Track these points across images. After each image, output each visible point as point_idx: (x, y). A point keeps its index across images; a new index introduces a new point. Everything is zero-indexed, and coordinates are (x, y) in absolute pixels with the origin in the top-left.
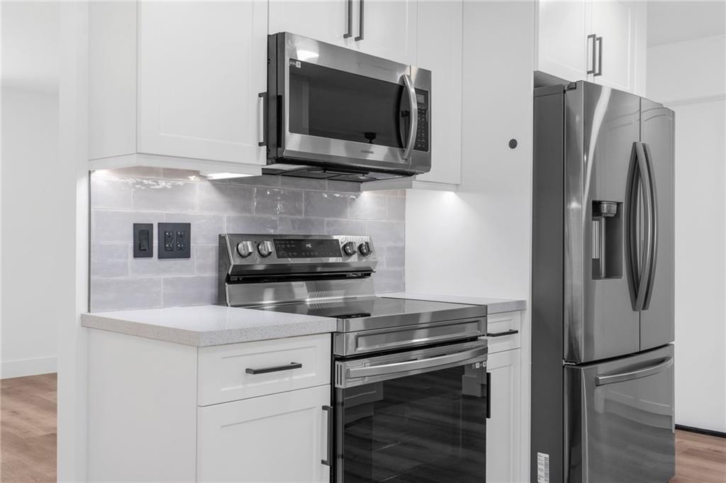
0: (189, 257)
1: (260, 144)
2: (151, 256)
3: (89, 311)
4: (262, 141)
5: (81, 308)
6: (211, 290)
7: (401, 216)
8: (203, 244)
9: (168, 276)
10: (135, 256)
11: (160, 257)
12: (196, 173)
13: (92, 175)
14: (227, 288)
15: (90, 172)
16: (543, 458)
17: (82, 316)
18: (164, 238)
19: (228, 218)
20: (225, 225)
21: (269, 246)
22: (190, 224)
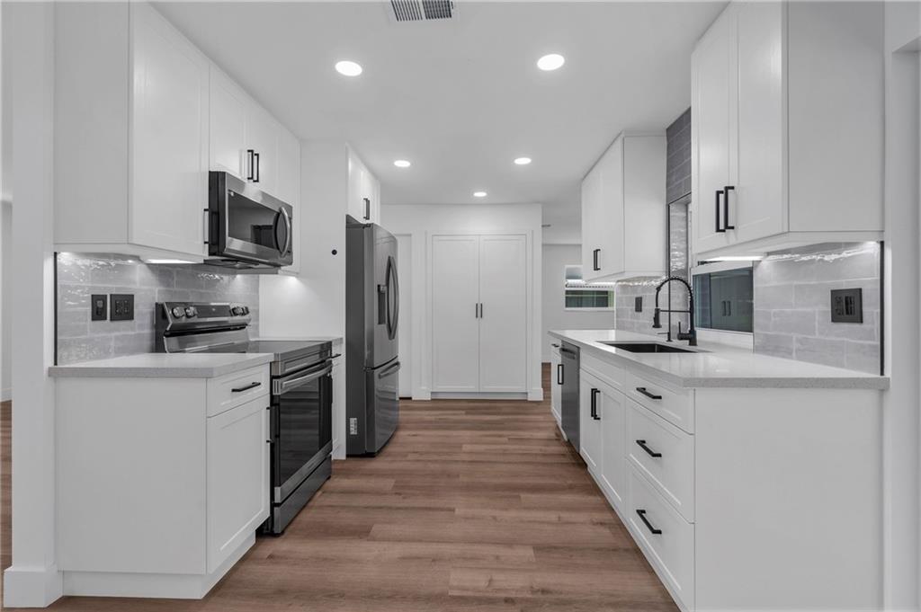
0: (132, 318)
1: (205, 243)
2: (106, 319)
3: (56, 364)
4: (207, 240)
5: (49, 362)
6: (147, 343)
7: (257, 290)
8: (143, 310)
9: (117, 334)
10: (93, 319)
11: (111, 320)
12: (137, 258)
13: (58, 256)
14: (165, 341)
15: (55, 254)
16: (353, 420)
17: (50, 369)
18: (115, 306)
19: (159, 291)
20: (157, 295)
21: (191, 310)
22: (133, 296)
